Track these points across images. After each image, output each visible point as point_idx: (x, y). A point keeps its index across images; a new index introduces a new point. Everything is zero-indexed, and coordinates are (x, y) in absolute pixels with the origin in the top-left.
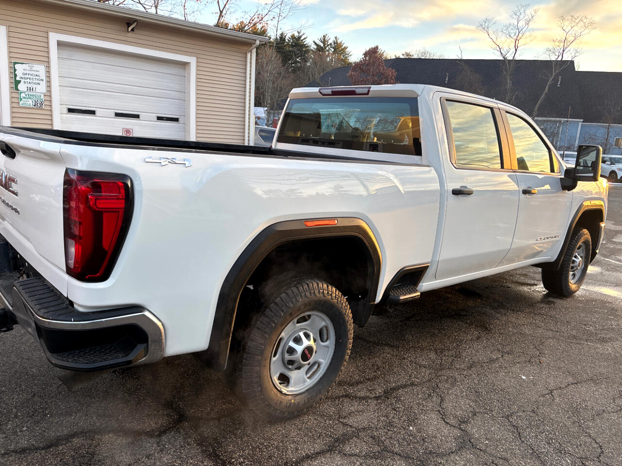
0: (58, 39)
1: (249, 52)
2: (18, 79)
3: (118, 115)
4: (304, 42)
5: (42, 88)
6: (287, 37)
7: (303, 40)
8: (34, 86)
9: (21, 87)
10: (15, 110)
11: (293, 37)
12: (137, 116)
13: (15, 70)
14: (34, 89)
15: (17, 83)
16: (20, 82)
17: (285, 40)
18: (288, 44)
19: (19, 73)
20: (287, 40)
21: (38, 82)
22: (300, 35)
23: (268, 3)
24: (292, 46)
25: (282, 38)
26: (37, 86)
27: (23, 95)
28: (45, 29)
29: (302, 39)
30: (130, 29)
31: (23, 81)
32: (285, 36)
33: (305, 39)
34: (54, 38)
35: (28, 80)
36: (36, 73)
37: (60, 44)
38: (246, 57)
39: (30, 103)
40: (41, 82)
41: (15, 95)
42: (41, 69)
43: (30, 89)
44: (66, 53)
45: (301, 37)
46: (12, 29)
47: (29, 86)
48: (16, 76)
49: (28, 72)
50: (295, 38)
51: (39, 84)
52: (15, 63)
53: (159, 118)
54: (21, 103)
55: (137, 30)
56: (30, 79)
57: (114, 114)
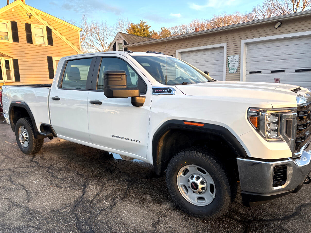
0: (245, 42)
3: (272, 72)
5: (237, 65)
8: (234, 64)
9: (230, 66)
10: (227, 75)
12: (283, 71)
14: (234, 66)
15: (229, 64)
19: (229, 60)
21: (235, 62)
27: (230, 69)
31: (230, 63)
34: (243, 42)
35: (232, 62)
36: (235, 59)
37: (246, 44)
39: (232, 71)
40: (237, 62)
41: (227, 69)
42: (237, 57)
43: (233, 66)
46: (228, 43)
47: (233, 65)
48: (228, 61)
49: (232, 59)
51: (236, 63)
52: (228, 57)
53: (297, 71)
54: (229, 72)
55: (282, 26)
56: (233, 62)
57: (270, 72)
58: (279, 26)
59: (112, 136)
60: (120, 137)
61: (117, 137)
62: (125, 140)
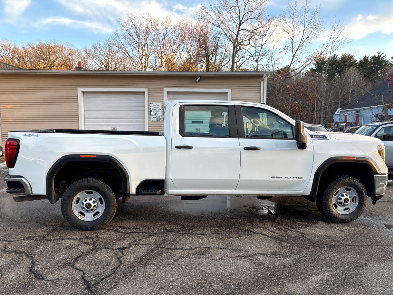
0: (168, 91)
1: (262, 81)
2: (151, 110)
3: (193, 122)
4: (384, 59)
5: (160, 113)
6: (369, 58)
7: (383, 57)
8: (157, 112)
9: (153, 113)
10: (150, 123)
11: (374, 57)
12: (202, 122)
13: (150, 106)
14: (157, 114)
15: (151, 111)
16: (152, 111)
17: (367, 60)
18: (370, 62)
19: (152, 107)
20: (369, 60)
21: (159, 110)
22: (380, 55)
23: (325, 44)
24: (374, 63)
25: (366, 59)
26: (158, 112)
27: (153, 117)
28: (162, 87)
29: (381, 57)
30: (197, 81)
31: (153, 111)
32: (368, 58)
33: (384, 56)
34: (166, 90)
36: (158, 107)
37: (168, 93)
38: (260, 84)
39: (155, 120)
40: (160, 110)
41: (150, 117)
42: (160, 104)
43: (155, 114)
44: (171, 96)
45: (381, 56)
46: (150, 89)
47: (155, 112)
48: (150, 108)
49: (155, 106)
50: (375, 57)
51: (159, 111)
52: (150, 103)
54: (152, 120)
55: (200, 81)
56: (156, 109)
57: (191, 122)
58: (199, 81)
59: (272, 177)
60: (281, 177)
61: (277, 177)
62: (286, 179)
